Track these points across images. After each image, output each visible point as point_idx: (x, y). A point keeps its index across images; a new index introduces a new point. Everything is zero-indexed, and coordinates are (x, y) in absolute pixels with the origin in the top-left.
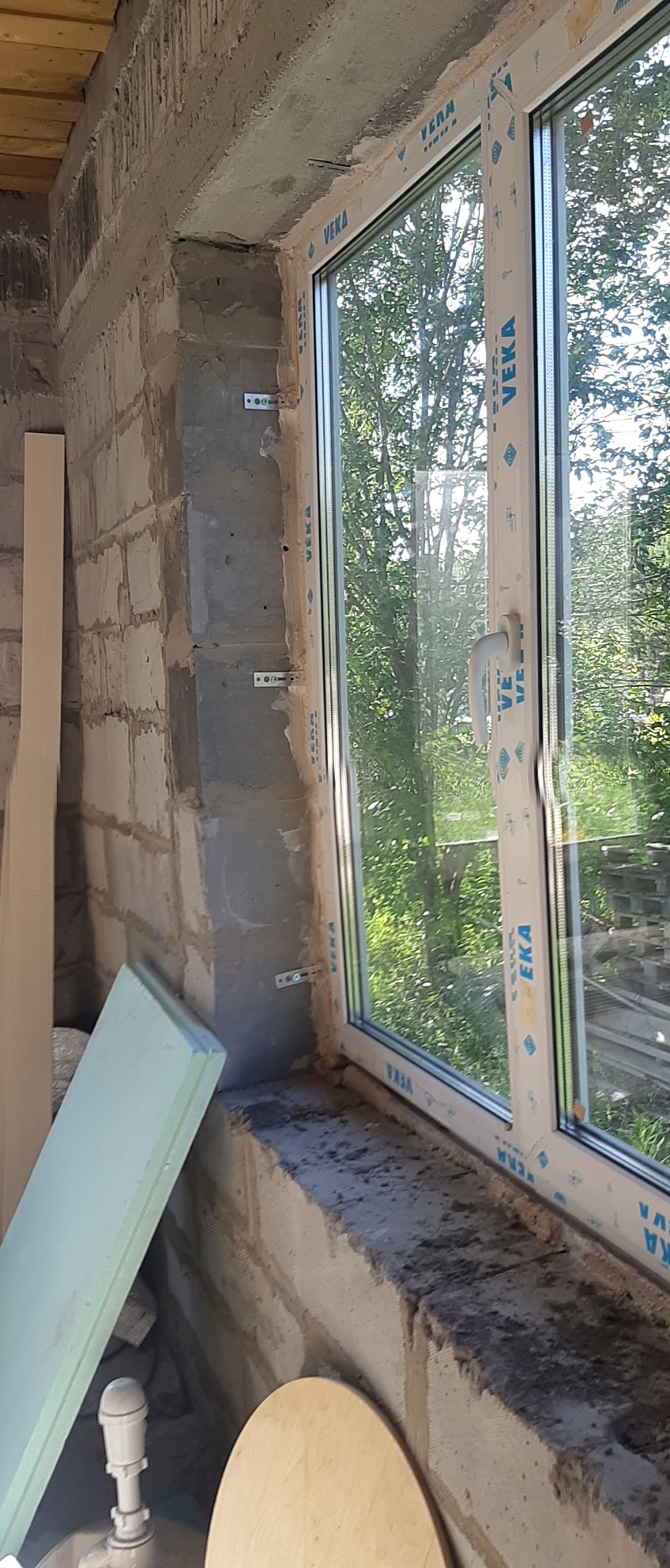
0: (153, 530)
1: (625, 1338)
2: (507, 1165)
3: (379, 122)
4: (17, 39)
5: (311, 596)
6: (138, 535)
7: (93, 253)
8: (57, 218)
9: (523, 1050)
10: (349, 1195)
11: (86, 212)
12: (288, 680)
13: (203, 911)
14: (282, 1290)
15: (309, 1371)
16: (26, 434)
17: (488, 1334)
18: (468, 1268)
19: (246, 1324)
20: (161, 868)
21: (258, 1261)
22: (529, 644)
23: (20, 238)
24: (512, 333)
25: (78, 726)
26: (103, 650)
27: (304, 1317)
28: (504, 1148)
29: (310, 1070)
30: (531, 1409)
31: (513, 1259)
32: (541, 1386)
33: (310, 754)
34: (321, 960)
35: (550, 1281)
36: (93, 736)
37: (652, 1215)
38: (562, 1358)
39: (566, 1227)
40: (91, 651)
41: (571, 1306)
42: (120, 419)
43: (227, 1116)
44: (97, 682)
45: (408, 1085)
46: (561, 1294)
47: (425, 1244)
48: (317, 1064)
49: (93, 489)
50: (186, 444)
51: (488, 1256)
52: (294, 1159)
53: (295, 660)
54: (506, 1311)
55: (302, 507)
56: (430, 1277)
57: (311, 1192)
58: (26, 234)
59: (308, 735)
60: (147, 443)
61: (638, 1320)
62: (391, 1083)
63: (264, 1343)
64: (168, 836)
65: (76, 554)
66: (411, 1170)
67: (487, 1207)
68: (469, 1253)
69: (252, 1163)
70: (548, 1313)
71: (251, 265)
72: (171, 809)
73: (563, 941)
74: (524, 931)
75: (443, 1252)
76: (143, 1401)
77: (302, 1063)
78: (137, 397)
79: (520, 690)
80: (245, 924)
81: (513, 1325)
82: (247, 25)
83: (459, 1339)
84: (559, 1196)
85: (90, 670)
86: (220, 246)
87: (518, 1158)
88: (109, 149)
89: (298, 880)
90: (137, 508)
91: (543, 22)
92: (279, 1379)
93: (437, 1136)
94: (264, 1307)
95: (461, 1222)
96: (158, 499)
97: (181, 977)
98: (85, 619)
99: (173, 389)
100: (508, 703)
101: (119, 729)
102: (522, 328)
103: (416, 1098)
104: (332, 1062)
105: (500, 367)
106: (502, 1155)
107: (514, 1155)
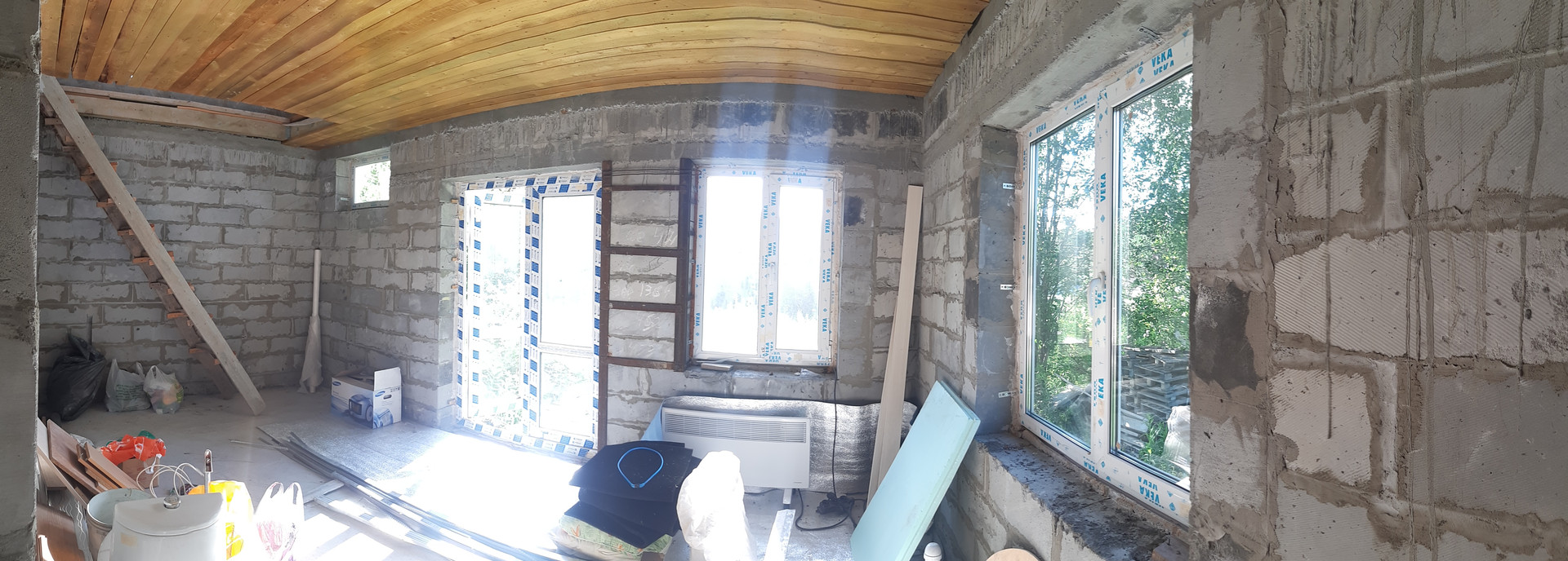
0: (963, 228)
1: (1134, 525)
2: (1087, 468)
3: (1060, 97)
4: (925, 47)
5: (1024, 258)
6: (955, 229)
7: (943, 123)
8: (927, 107)
9: (1098, 424)
10: (1030, 479)
11: (941, 109)
12: (1013, 288)
13: (974, 365)
14: (998, 515)
15: (1009, 545)
16: (910, 186)
17: (1085, 528)
18: (1075, 505)
19: (979, 527)
20: (956, 346)
21: (987, 503)
22: (1108, 282)
23: (912, 113)
24: (1104, 178)
25: (920, 296)
26: (934, 269)
27: (1007, 526)
28: (1087, 461)
29: (1009, 431)
30: (1102, 552)
31: (1091, 502)
32: (1106, 544)
33: (1020, 316)
34: (1016, 389)
35: (1105, 509)
36: (926, 301)
37: (1143, 481)
38: (1112, 535)
39: (1110, 489)
40: (928, 268)
41: (1114, 517)
42: (951, 186)
43: (978, 445)
44: (930, 280)
45: (1049, 438)
46: (1110, 513)
47: (1059, 496)
48: (1012, 429)
49: (935, 208)
50: (981, 199)
51: (1082, 501)
52: (1008, 465)
53: (1016, 281)
54: (1091, 520)
55: (1022, 225)
56: (1063, 508)
57: (1015, 477)
58: (915, 112)
59: (1019, 308)
60: (963, 196)
61: (1137, 519)
62: (1042, 437)
63: (986, 535)
64: (961, 334)
65: (924, 231)
66: (1051, 470)
67: (1079, 483)
68: (1075, 500)
69: (988, 464)
70: (1105, 520)
71: (1008, 137)
72: (963, 324)
73: (1115, 383)
74: (1101, 381)
75: (1066, 500)
76: (940, 553)
77: (1005, 428)
78: (960, 179)
79: (1104, 297)
80: (989, 372)
81: (1093, 524)
82: (1019, 60)
83: (1075, 530)
84: (1108, 478)
85: (926, 275)
86: (997, 129)
87: (1092, 464)
88: (954, 87)
89: (1010, 357)
90: (956, 219)
91: (1118, 79)
92: (992, 549)
93: (1060, 457)
94: (987, 521)
95: (1071, 489)
96: (967, 217)
97: (961, 389)
98: (926, 255)
99: (977, 179)
100: (1100, 302)
101: (940, 300)
102: (1108, 177)
103: (1053, 443)
104: (1019, 428)
105: (1100, 189)
106: (1086, 464)
107: (1091, 463)
